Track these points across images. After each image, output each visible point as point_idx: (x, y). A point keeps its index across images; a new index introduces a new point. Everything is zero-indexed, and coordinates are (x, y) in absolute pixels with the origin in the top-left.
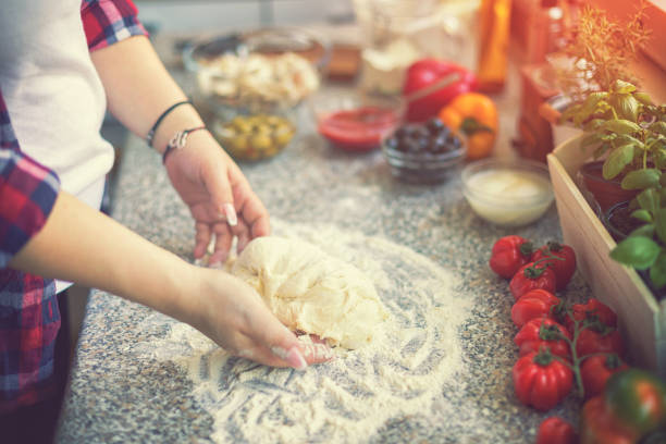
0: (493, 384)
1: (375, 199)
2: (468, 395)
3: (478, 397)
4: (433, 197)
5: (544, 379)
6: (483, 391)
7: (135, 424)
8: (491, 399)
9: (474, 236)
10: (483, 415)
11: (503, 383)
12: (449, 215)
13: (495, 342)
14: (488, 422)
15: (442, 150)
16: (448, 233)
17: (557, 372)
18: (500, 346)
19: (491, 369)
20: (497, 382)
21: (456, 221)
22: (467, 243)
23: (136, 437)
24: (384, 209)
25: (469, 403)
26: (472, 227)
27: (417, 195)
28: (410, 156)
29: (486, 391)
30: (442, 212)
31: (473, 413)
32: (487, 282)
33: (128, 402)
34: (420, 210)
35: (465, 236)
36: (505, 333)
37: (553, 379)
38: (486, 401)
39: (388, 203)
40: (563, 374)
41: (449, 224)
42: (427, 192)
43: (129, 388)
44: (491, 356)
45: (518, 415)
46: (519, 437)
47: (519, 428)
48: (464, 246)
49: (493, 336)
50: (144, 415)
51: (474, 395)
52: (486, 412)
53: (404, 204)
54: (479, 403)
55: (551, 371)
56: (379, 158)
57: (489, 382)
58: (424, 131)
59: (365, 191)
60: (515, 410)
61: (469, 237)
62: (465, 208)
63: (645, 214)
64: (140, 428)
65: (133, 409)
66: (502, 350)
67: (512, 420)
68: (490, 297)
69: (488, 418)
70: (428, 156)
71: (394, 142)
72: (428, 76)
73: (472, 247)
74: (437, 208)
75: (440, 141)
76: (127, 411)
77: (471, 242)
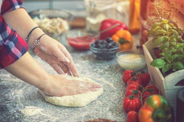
0: (118, 108)
1: (87, 64)
2: (109, 111)
3: (112, 111)
4: (107, 63)
5: (131, 103)
6: (114, 109)
7: (6, 116)
8: (116, 111)
9: (119, 74)
10: (113, 115)
11: (121, 108)
12: (112, 68)
13: (121, 99)
14: (115, 116)
15: (111, 47)
16: (111, 73)
17: (136, 101)
18: (122, 100)
19: (118, 105)
20: (119, 108)
21: (114, 70)
22: (117, 76)
23: (6, 119)
24: (90, 66)
25: (109, 112)
26: (119, 72)
27: (102, 63)
28: (100, 49)
29: (115, 110)
30: (110, 67)
31: (110, 114)
32: (121, 85)
33: (3, 111)
34: (102, 67)
35: (116, 74)
36: (124, 97)
37: (134, 103)
38: (115, 112)
39: (91, 65)
40: (137, 102)
41: (112, 71)
42: (106, 62)
43: (3, 108)
44: (119, 102)
45: (124, 115)
46: (123, 119)
47: (124, 117)
48: (115, 76)
49: (120, 98)
50: (8, 114)
51: (111, 111)
52: (114, 114)
53: (97, 65)
54: (112, 112)
55: (134, 101)
56: (90, 53)
57: (117, 108)
58: (105, 42)
59: (84, 62)
60: (123, 114)
61: (118, 74)
62: (118, 66)
63: (163, 54)
64: (7, 117)
65: (5, 113)
66: (122, 101)
67: (122, 116)
68: (121, 89)
69: (115, 115)
70: (106, 49)
71: (94, 45)
72: (109, 25)
73: (118, 77)
74: (108, 66)
75: (110, 44)
76: (3, 113)
77: (118, 75)
